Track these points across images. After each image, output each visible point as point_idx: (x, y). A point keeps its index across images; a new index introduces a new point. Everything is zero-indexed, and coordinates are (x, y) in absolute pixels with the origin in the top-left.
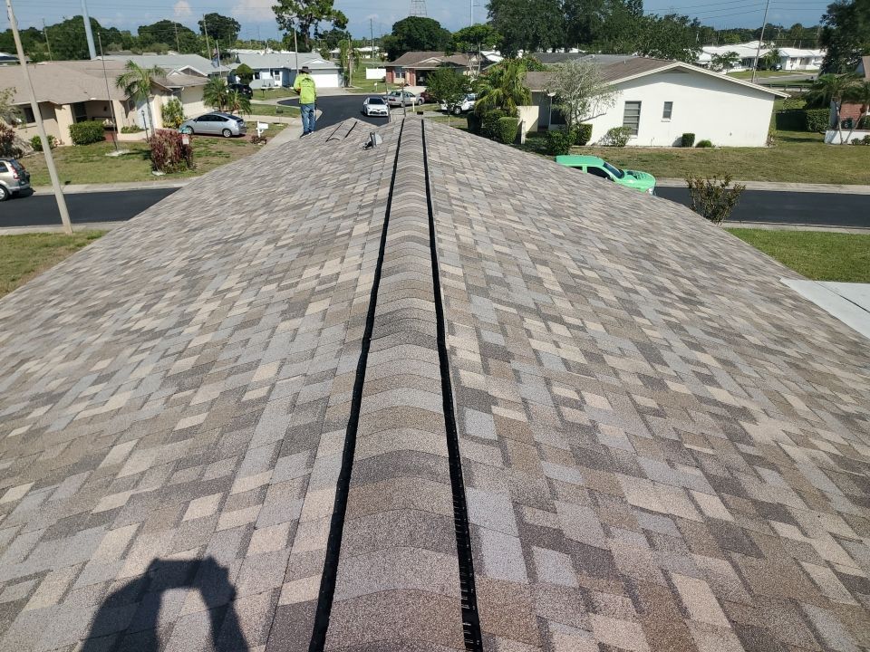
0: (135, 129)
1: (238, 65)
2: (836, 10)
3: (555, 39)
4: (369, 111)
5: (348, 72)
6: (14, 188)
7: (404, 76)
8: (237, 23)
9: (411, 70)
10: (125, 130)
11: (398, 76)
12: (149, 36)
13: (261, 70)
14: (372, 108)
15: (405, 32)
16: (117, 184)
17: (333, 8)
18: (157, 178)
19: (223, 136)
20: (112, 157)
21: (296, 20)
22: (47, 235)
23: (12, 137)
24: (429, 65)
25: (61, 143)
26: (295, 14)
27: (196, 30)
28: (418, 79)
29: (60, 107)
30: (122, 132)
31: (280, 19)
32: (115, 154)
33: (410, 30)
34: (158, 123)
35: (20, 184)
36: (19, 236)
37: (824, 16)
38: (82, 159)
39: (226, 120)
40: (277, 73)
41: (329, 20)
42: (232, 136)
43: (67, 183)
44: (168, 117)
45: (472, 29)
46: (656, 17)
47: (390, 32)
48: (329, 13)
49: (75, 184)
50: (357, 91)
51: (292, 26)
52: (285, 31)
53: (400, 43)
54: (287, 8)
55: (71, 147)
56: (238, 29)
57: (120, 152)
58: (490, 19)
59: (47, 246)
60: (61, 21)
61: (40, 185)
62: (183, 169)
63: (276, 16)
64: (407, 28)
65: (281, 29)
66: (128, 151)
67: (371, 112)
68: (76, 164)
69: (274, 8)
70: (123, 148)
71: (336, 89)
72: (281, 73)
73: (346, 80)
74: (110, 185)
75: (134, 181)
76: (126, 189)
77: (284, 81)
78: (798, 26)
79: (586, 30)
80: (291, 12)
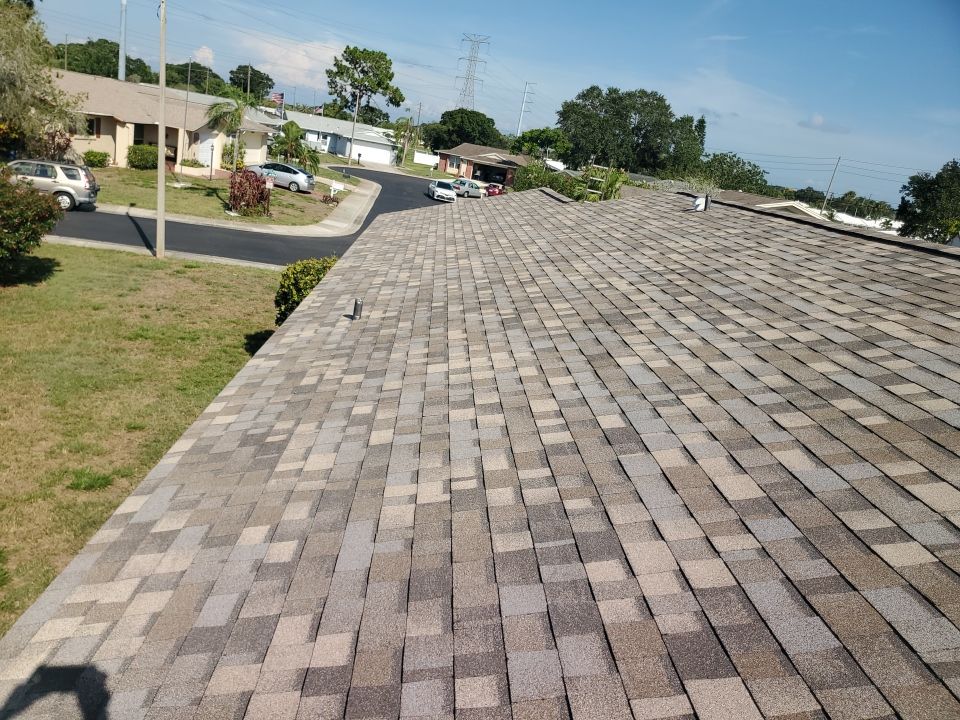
0: (195, 164)
1: (286, 122)
2: (917, 183)
3: (623, 159)
4: (437, 194)
5: (402, 151)
6: (82, 199)
7: (458, 167)
8: (271, 80)
9: (469, 162)
10: (185, 163)
11: (452, 165)
12: (175, 75)
13: (308, 131)
14: (440, 192)
15: (458, 123)
16: (188, 217)
17: (391, 84)
18: (232, 218)
19: (288, 189)
20: (175, 188)
21: (349, 89)
22: (135, 255)
23: (68, 145)
24: (490, 160)
25: (114, 163)
26: (350, 82)
27: (226, 77)
28: (474, 172)
29: (123, 124)
30: (182, 164)
31: (332, 83)
32: (177, 185)
33: (462, 122)
34: (217, 163)
35: (90, 197)
36: (105, 251)
37: (904, 187)
38: (141, 183)
39: (295, 173)
40: (325, 137)
41: (384, 95)
42: (299, 191)
43: (132, 205)
44: (227, 159)
45: (543, 132)
46: (735, 156)
47: (438, 119)
48: (387, 88)
49: (140, 207)
50: (410, 172)
51: (343, 93)
52: (335, 96)
53: (450, 133)
54: (342, 73)
55: (126, 170)
56: (271, 87)
57: (182, 185)
58: (559, 126)
59: (141, 266)
60: (84, 42)
61: (102, 202)
62: (259, 214)
63: (329, 80)
64: (459, 120)
65: (331, 94)
66: (190, 185)
67: (438, 196)
68: (136, 187)
69: (329, 72)
70: (184, 181)
71: (386, 166)
72: (329, 138)
73: (398, 159)
74: (181, 215)
75: (206, 217)
76: (200, 223)
77: (330, 147)
78: (851, 194)
79: (654, 156)
80: (346, 79)
